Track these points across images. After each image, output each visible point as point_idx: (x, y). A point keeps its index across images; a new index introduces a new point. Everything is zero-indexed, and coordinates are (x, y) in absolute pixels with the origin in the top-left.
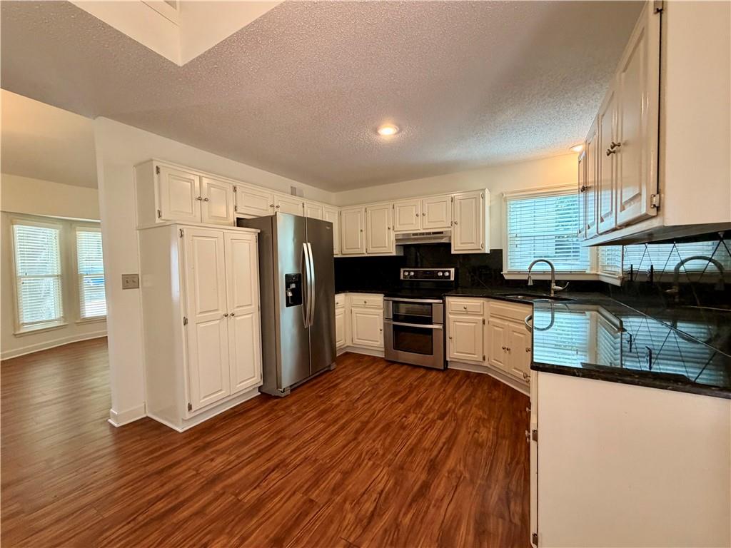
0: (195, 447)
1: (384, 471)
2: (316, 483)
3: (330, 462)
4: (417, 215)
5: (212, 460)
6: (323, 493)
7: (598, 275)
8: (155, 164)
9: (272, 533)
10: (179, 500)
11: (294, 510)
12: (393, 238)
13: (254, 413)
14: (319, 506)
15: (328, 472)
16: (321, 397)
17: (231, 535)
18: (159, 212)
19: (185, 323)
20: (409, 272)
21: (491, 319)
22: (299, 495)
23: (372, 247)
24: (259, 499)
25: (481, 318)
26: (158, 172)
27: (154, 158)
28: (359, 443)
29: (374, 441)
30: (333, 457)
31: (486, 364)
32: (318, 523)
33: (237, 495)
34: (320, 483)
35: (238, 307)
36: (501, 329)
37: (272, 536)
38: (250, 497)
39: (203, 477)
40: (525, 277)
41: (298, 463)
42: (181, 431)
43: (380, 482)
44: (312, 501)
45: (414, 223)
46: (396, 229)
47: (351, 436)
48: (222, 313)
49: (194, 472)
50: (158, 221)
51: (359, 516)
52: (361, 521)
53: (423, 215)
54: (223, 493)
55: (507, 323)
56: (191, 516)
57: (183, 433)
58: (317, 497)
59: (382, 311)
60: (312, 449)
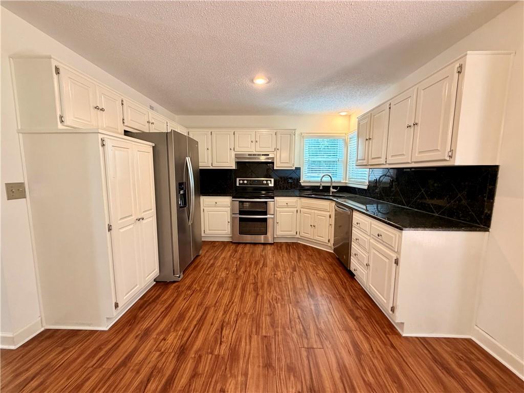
0: (137, 336)
1: (291, 307)
2: (258, 327)
3: (255, 311)
4: (252, 142)
5: (164, 339)
6: (268, 329)
7: (346, 183)
8: (54, 63)
9: (259, 363)
10: (167, 375)
11: (260, 345)
12: (233, 156)
13: (166, 297)
14: (273, 338)
15: (260, 318)
16: (209, 274)
17: (234, 376)
18: (61, 117)
19: (110, 230)
20: (243, 180)
21: (302, 210)
22: (255, 337)
23: (217, 162)
24: (230, 349)
25: (296, 209)
26: (58, 72)
27: (52, 56)
28: (262, 296)
29: (270, 292)
30: (254, 308)
31: (298, 236)
32: (281, 346)
33: (212, 353)
34: (261, 325)
35: (144, 212)
36: (309, 215)
37: (261, 365)
38: (223, 350)
39: (170, 353)
40: (319, 184)
41: (235, 319)
42: (106, 329)
43: (293, 313)
44: (265, 336)
45: (250, 146)
46: (235, 150)
47: (254, 294)
48: (134, 218)
49: (158, 353)
50: (60, 126)
51: (299, 334)
52: (302, 336)
53: (256, 142)
54: (200, 357)
55: (313, 211)
56: (190, 380)
57: (110, 329)
58: (266, 332)
59: (229, 209)
60: (236, 308)
